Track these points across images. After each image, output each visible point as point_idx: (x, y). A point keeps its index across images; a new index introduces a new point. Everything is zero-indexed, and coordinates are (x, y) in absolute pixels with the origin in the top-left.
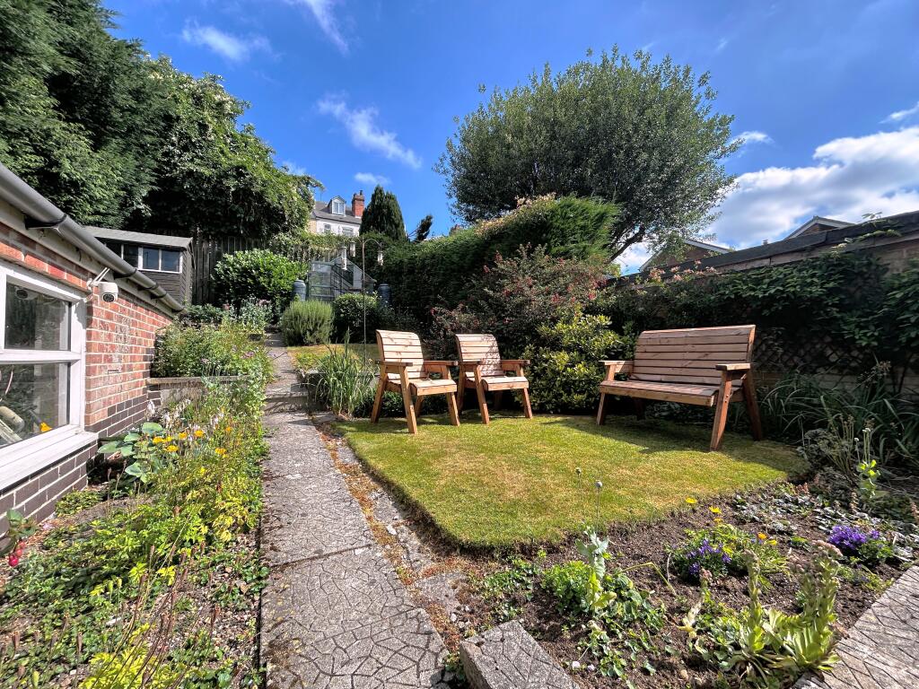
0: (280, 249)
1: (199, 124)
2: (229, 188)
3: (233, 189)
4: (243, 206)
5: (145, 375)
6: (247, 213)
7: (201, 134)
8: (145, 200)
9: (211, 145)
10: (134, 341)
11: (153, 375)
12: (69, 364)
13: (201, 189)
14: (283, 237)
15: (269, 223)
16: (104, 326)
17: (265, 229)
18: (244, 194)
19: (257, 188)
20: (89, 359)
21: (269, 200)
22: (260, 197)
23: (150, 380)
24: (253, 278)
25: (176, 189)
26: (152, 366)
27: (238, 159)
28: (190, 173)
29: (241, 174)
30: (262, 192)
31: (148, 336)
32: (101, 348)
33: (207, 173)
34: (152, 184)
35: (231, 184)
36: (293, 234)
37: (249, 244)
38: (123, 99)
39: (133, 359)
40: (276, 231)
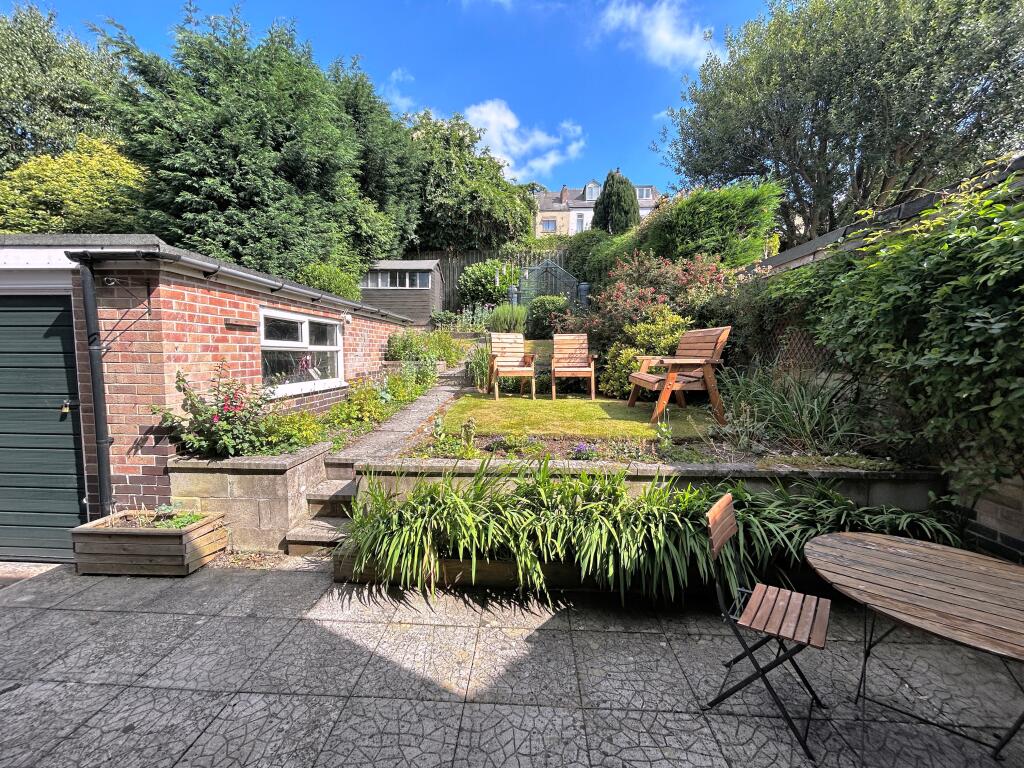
0: (508, 256)
1: (447, 163)
2: (465, 212)
3: (469, 212)
4: (477, 225)
5: (380, 359)
6: (481, 230)
7: (448, 171)
8: (416, 232)
9: (454, 177)
10: (371, 341)
11: (386, 359)
12: (337, 352)
13: (448, 217)
14: (509, 245)
15: (497, 236)
16: (351, 334)
17: (494, 241)
18: (476, 215)
19: (486, 208)
20: (345, 350)
21: (495, 216)
22: (489, 215)
23: (384, 362)
24: (483, 286)
25: (433, 220)
26: (386, 355)
27: (473, 184)
28: (441, 206)
29: (474, 198)
30: (490, 209)
31: (383, 338)
32: (350, 345)
33: (451, 203)
34: (418, 219)
35: (467, 208)
36: (519, 241)
37: (485, 255)
38: (394, 169)
39: (371, 350)
40: (504, 241)
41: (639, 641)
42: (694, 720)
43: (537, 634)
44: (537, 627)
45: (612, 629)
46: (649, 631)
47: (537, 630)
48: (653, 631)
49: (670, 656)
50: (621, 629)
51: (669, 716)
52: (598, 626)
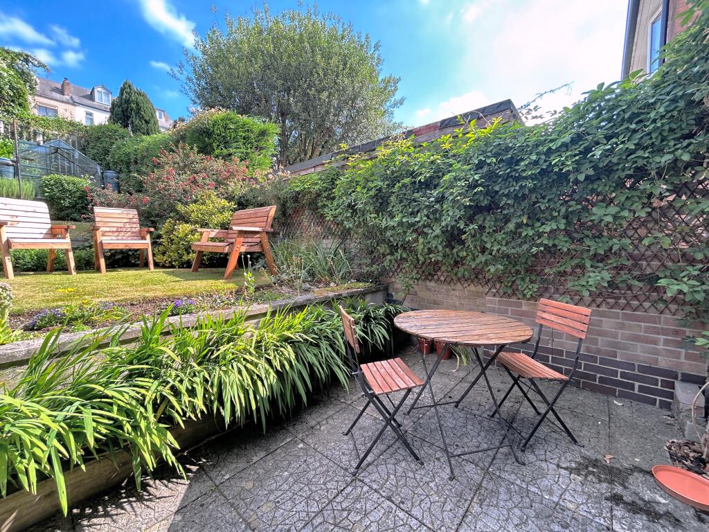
41: (283, 455)
42: (355, 488)
43: (179, 518)
44: (174, 509)
45: (255, 459)
46: (285, 442)
47: (177, 513)
48: (288, 440)
49: (311, 452)
50: (262, 454)
51: (339, 499)
52: (242, 465)
